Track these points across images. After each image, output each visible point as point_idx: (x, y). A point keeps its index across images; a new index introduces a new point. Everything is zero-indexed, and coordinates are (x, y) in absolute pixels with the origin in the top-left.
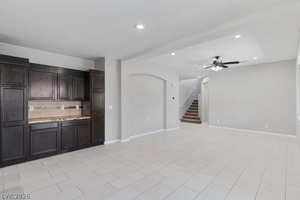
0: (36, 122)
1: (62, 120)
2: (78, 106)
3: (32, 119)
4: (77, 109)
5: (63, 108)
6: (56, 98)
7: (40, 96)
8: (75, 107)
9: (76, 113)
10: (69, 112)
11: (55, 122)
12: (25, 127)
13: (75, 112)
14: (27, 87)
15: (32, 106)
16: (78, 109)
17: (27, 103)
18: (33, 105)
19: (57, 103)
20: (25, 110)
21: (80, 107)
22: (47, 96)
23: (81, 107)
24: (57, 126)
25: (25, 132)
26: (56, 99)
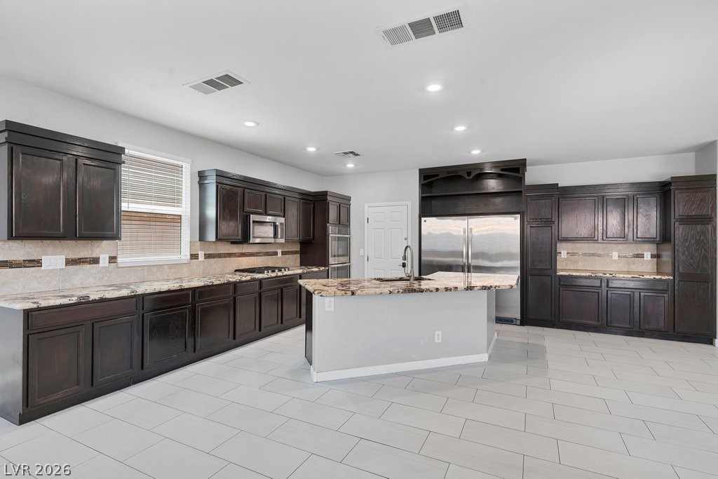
0: (567, 274)
1: (608, 275)
2: (649, 254)
3: (562, 270)
4: (645, 258)
5: (615, 255)
6: (600, 238)
7: (575, 235)
8: (640, 256)
9: (644, 267)
10: (629, 264)
11: (596, 278)
12: (553, 279)
13: (640, 264)
14: (556, 223)
15: (564, 251)
16: (649, 258)
17: (556, 246)
18: (567, 249)
19: (605, 246)
20: (553, 256)
21: (653, 256)
22: (586, 236)
23: (657, 256)
24: (599, 285)
25: (553, 286)
26: (600, 240)
